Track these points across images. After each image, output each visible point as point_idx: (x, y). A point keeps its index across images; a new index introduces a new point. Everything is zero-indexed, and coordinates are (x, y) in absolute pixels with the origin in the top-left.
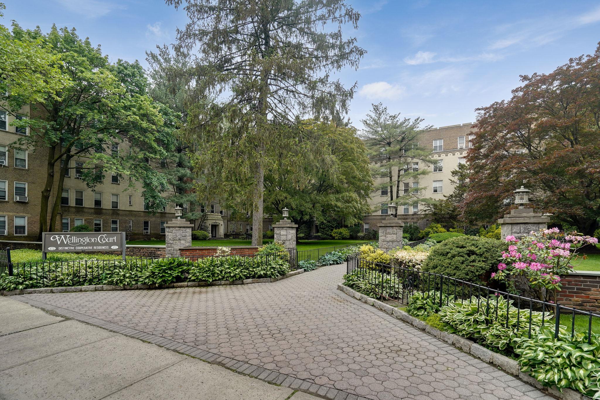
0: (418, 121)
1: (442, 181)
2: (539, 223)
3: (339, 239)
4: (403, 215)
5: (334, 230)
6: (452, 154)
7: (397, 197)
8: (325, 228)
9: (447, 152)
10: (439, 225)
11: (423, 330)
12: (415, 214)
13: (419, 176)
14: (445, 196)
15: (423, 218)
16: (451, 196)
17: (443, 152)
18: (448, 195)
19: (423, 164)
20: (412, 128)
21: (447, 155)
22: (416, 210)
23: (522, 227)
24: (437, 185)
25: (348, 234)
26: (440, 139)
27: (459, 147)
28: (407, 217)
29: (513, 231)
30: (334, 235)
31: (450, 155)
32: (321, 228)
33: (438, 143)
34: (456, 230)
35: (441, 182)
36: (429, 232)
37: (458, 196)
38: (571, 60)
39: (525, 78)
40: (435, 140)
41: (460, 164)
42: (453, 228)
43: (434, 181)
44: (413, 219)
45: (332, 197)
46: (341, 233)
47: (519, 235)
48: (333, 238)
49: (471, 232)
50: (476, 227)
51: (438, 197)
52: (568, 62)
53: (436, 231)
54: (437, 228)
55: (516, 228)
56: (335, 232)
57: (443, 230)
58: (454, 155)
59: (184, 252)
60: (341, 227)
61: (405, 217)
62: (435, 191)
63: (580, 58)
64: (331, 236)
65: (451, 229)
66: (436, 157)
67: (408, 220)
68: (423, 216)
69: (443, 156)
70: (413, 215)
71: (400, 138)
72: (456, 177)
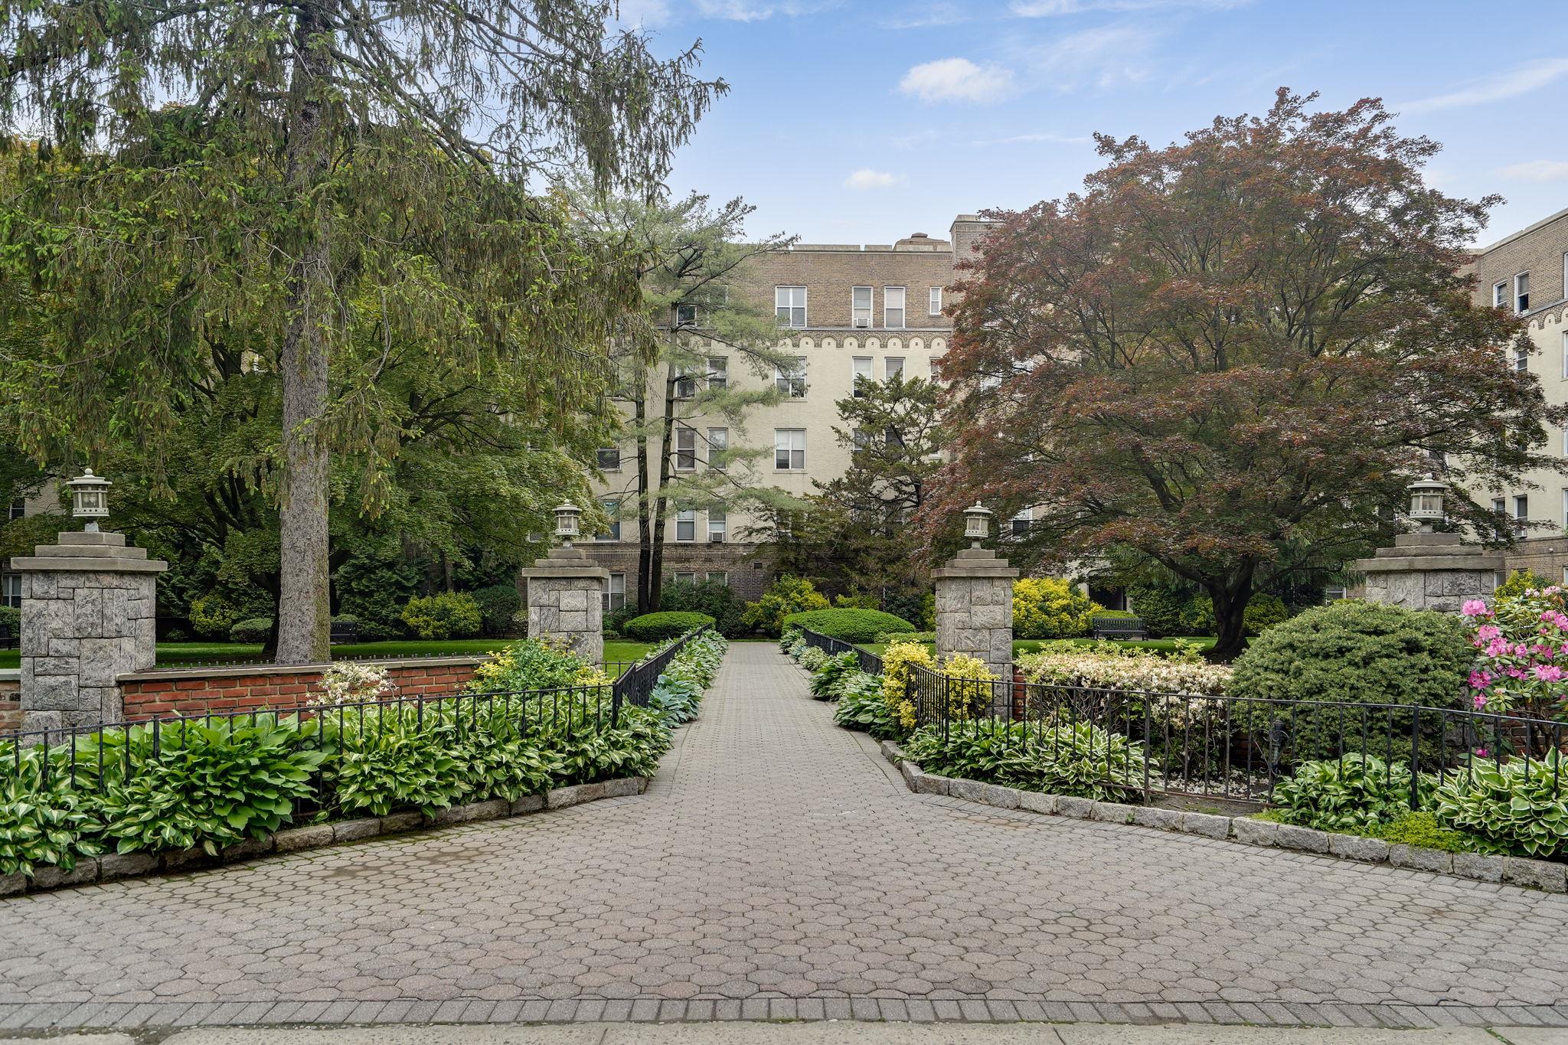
0: (737, 212)
1: (803, 430)
2: (1480, 571)
3: (438, 637)
4: (676, 546)
5: (414, 601)
6: (833, 343)
7: (665, 478)
8: (371, 594)
9: (818, 332)
10: (807, 584)
11: (1384, 861)
12: (717, 542)
13: (744, 409)
14: (817, 485)
15: (744, 559)
16: (837, 485)
17: (808, 333)
18: (826, 480)
19: (748, 366)
20: (718, 230)
21: (818, 345)
22: (718, 529)
23: (1446, 580)
24: (787, 443)
25: (476, 617)
26: (798, 285)
27: (855, 319)
28: (689, 552)
29: (1428, 591)
30: (412, 621)
31: (829, 344)
32: (350, 591)
33: (789, 299)
34: (855, 599)
35: (798, 436)
36: (777, 607)
37: (857, 483)
38: (1218, 121)
39: (1106, 145)
40: (783, 285)
41: (861, 378)
42: (847, 594)
43: (779, 430)
44: (708, 560)
45: (494, 464)
46: (445, 613)
47: (1441, 600)
48: (412, 634)
49: (899, 607)
50: (916, 591)
51: (797, 487)
52: (1211, 126)
53: (799, 605)
54: (800, 592)
55: (1436, 583)
56: (415, 610)
57: (819, 599)
58: (840, 345)
59: (140, 696)
60: (442, 587)
61: (681, 551)
62: (783, 464)
63: (1239, 120)
64: (399, 624)
65: (840, 598)
66: (785, 348)
67: (693, 566)
68: (742, 552)
69: (807, 346)
70: (709, 546)
71: (673, 261)
72: (855, 423)
